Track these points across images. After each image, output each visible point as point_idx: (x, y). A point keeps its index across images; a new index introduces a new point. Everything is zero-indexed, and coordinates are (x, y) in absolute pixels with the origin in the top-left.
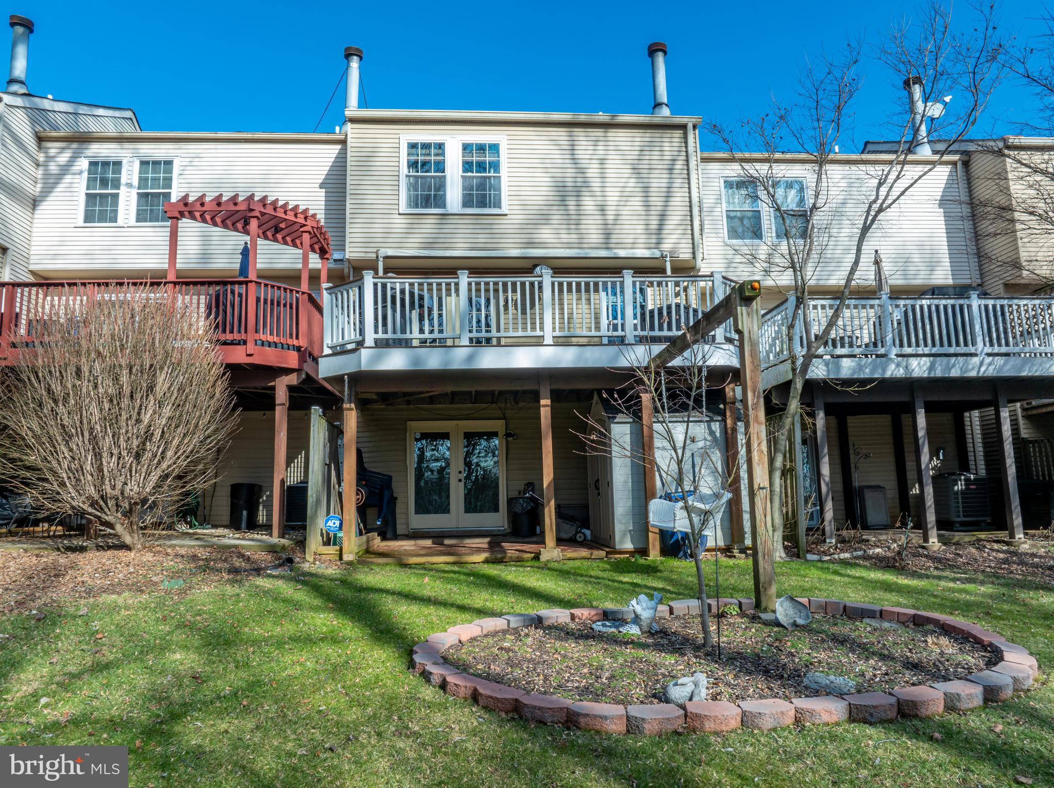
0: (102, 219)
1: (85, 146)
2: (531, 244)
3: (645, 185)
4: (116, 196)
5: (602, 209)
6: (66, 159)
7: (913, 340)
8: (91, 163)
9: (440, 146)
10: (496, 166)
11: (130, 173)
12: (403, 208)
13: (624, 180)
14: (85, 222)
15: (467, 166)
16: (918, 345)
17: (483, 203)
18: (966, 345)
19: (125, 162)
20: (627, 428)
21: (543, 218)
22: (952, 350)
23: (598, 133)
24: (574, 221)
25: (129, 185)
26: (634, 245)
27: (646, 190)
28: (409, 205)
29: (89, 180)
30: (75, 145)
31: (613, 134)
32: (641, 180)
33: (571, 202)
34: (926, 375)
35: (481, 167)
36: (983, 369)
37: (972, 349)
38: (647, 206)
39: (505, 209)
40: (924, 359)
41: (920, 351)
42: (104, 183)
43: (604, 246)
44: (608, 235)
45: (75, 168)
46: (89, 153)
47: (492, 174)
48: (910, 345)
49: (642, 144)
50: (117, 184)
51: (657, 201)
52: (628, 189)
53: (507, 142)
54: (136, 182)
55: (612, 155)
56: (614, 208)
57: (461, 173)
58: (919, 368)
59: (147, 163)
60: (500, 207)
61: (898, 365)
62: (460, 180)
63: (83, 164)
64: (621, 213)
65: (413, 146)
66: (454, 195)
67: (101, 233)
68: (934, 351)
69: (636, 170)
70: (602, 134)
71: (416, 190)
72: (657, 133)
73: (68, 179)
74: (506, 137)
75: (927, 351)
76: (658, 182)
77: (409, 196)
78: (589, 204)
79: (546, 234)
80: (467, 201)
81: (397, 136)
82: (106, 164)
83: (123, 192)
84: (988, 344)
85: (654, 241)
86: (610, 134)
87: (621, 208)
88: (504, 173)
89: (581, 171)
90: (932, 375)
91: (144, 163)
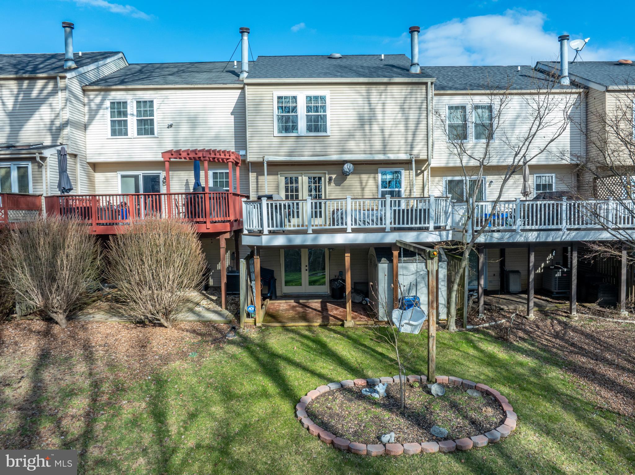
0: (120, 134)
1: (108, 93)
2: (343, 152)
3: (406, 117)
4: (126, 121)
5: (382, 130)
6: (99, 101)
7: (530, 222)
8: (111, 103)
9: (295, 98)
10: (324, 108)
11: (132, 108)
12: (276, 134)
13: (395, 115)
14: (112, 136)
15: (309, 109)
16: (532, 225)
17: (317, 129)
18: (557, 224)
19: (129, 102)
20: (386, 266)
21: (351, 136)
22: (549, 227)
23: (382, 87)
24: (368, 138)
25: (133, 115)
26: (398, 152)
27: (407, 119)
28: (280, 131)
29: (111, 112)
30: (102, 93)
31: (390, 88)
32: (404, 115)
33: (367, 127)
34: (534, 241)
35: (317, 109)
36: (564, 237)
37: (559, 226)
38: (407, 129)
39: (329, 133)
40: (534, 233)
41: (533, 227)
42: (119, 113)
43: (383, 152)
44: (385, 146)
45: (104, 106)
46: (110, 97)
47: (322, 114)
48: (528, 225)
49: (406, 94)
50: (125, 114)
51: (412, 126)
52: (397, 120)
53: (330, 95)
54: (135, 113)
55: (389, 100)
56: (389, 131)
57: (306, 113)
58: (532, 237)
59: (140, 102)
60: (326, 132)
61: (521, 236)
62: (305, 117)
63: (107, 104)
64: (392, 133)
65: (279, 98)
66: (302, 124)
67: (120, 142)
68: (541, 227)
69: (402, 109)
70: (383, 89)
71: (282, 123)
72: (415, 87)
73: (101, 112)
74: (329, 92)
75: (537, 227)
76: (413, 115)
77: (279, 126)
78: (376, 128)
79: (352, 145)
80: (309, 129)
81: (271, 93)
82: (119, 103)
83: (129, 118)
84: (568, 224)
85: (409, 149)
86: (388, 88)
87: (393, 131)
88: (328, 113)
89: (372, 110)
90: (538, 241)
91: (138, 102)
